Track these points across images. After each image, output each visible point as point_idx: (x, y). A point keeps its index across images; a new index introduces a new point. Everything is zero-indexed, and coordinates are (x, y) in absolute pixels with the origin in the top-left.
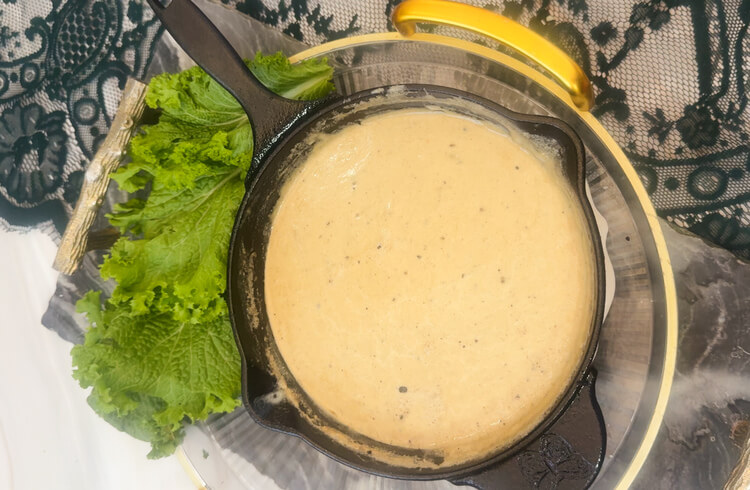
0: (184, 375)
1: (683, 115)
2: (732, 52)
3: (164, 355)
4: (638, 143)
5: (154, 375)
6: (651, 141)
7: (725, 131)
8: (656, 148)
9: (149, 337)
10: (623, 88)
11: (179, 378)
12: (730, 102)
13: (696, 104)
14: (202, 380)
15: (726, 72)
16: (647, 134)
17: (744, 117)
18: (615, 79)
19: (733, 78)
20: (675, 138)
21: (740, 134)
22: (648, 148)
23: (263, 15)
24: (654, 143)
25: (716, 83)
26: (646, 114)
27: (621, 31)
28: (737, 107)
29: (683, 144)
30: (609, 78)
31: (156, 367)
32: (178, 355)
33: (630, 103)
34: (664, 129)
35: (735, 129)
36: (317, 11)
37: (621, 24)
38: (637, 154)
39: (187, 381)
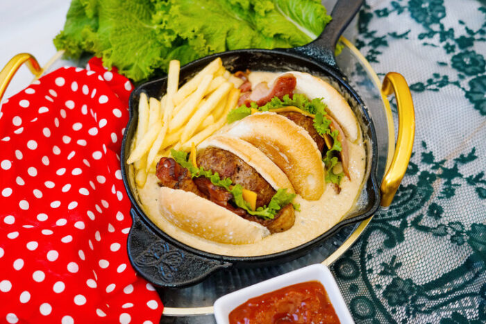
0: (119, 33)
1: (404, 279)
2: (458, 293)
3: (127, 19)
4: (373, 259)
5: (114, 16)
6: (378, 267)
7: (404, 309)
8: (374, 272)
9: (135, 9)
10: (406, 239)
11: (116, 30)
12: (425, 304)
13: (415, 284)
14: (120, 43)
15: (443, 295)
16: (381, 262)
17: (418, 315)
18: (409, 233)
19: (441, 300)
20: (386, 281)
21: (406, 319)
22: (373, 267)
23: (363, 26)
24: (378, 269)
25: (433, 292)
26: (394, 257)
27: (441, 221)
28: (423, 309)
29: (384, 288)
30: (409, 228)
31: (118, 16)
32: (130, 27)
33: (398, 247)
34: (390, 271)
35: (408, 314)
36: (378, 53)
37: (445, 219)
38: (365, 263)
39: (116, 34)
